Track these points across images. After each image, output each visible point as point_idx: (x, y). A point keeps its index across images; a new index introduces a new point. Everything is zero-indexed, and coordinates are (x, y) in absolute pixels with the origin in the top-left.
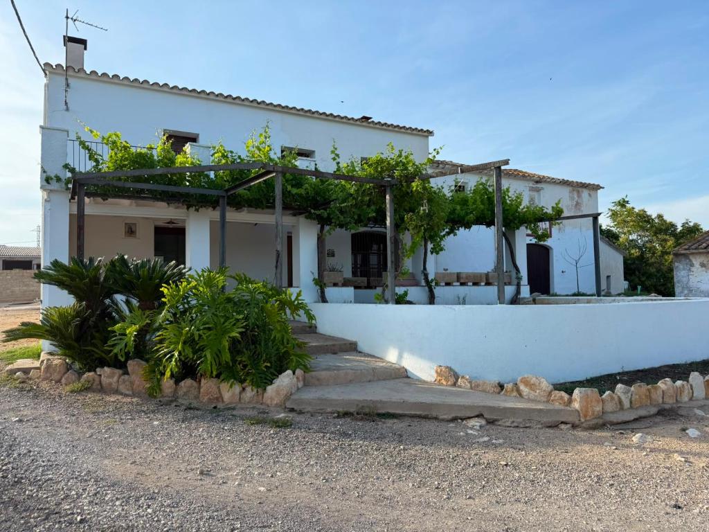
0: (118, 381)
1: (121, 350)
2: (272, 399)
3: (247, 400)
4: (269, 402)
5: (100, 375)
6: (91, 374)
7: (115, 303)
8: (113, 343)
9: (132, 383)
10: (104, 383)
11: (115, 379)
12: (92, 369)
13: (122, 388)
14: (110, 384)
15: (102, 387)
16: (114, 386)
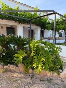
0: (15, 69)
1: (18, 62)
2: (62, 76)
3: (54, 76)
4: (61, 77)
5: (10, 67)
6: (7, 66)
7: (10, 46)
8: (15, 60)
9: (19, 69)
10: (11, 69)
11: (15, 68)
12: (7, 65)
13: (16, 70)
14: (13, 69)
15: (10, 70)
16: (14, 70)
